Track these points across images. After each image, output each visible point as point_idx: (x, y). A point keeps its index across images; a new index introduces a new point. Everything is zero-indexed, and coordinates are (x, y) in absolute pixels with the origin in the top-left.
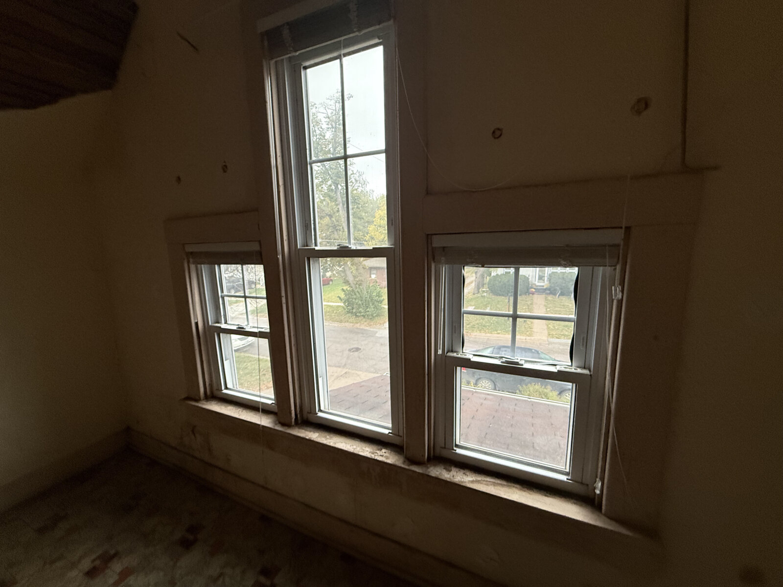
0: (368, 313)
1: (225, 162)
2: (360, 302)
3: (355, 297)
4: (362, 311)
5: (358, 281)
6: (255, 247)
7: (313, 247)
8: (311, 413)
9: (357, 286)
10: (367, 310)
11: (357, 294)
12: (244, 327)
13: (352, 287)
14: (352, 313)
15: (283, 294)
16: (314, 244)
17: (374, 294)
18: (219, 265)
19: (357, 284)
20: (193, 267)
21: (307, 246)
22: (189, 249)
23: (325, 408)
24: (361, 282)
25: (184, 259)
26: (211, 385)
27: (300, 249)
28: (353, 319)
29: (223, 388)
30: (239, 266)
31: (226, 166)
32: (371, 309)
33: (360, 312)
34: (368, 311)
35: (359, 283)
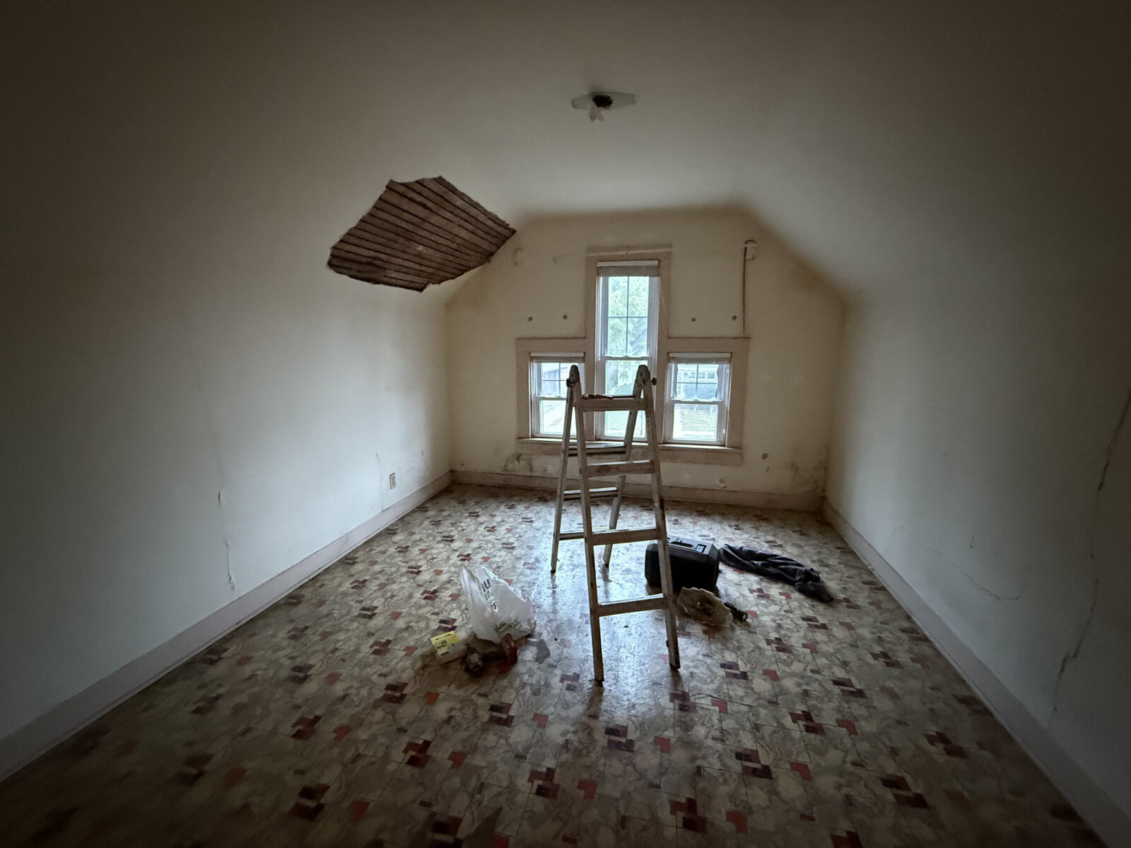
22: (533, 355)
25: (528, 360)
31: (566, 316)
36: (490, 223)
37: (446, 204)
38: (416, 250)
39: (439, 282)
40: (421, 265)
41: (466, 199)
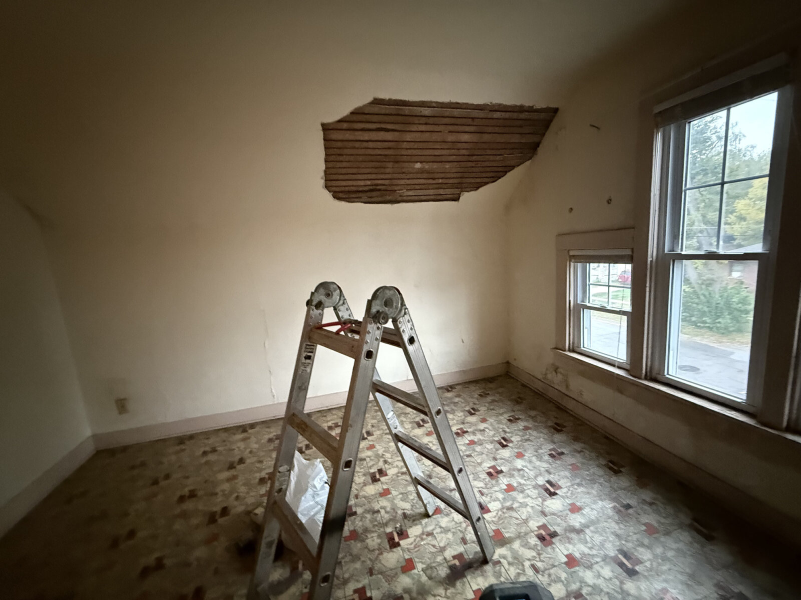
0: (718, 325)
1: (610, 197)
2: (706, 309)
3: (697, 301)
4: (708, 321)
5: (704, 280)
6: (628, 252)
7: (679, 252)
8: (659, 374)
9: (704, 287)
10: (717, 321)
11: (702, 297)
12: (606, 307)
13: (693, 288)
14: (690, 321)
15: (648, 285)
16: (680, 250)
17: (733, 300)
18: (589, 263)
19: (703, 284)
20: (572, 264)
21: (673, 251)
22: (572, 253)
23: (672, 373)
24: (712, 282)
25: (567, 260)
26: (573, 343)
27: (666, 254)
28: (691, 329)
29: (582, 346)
30: (607, 265)
31: (611, 200)
32: (726, 320)
33: (705, 322)
34: (719, 323)
35: (708, 282)
36: (497, 115)
37: (411, 119)
38: (415, 168)
39: (477, 188)
40: (434, 179)
41: (434, 105)
